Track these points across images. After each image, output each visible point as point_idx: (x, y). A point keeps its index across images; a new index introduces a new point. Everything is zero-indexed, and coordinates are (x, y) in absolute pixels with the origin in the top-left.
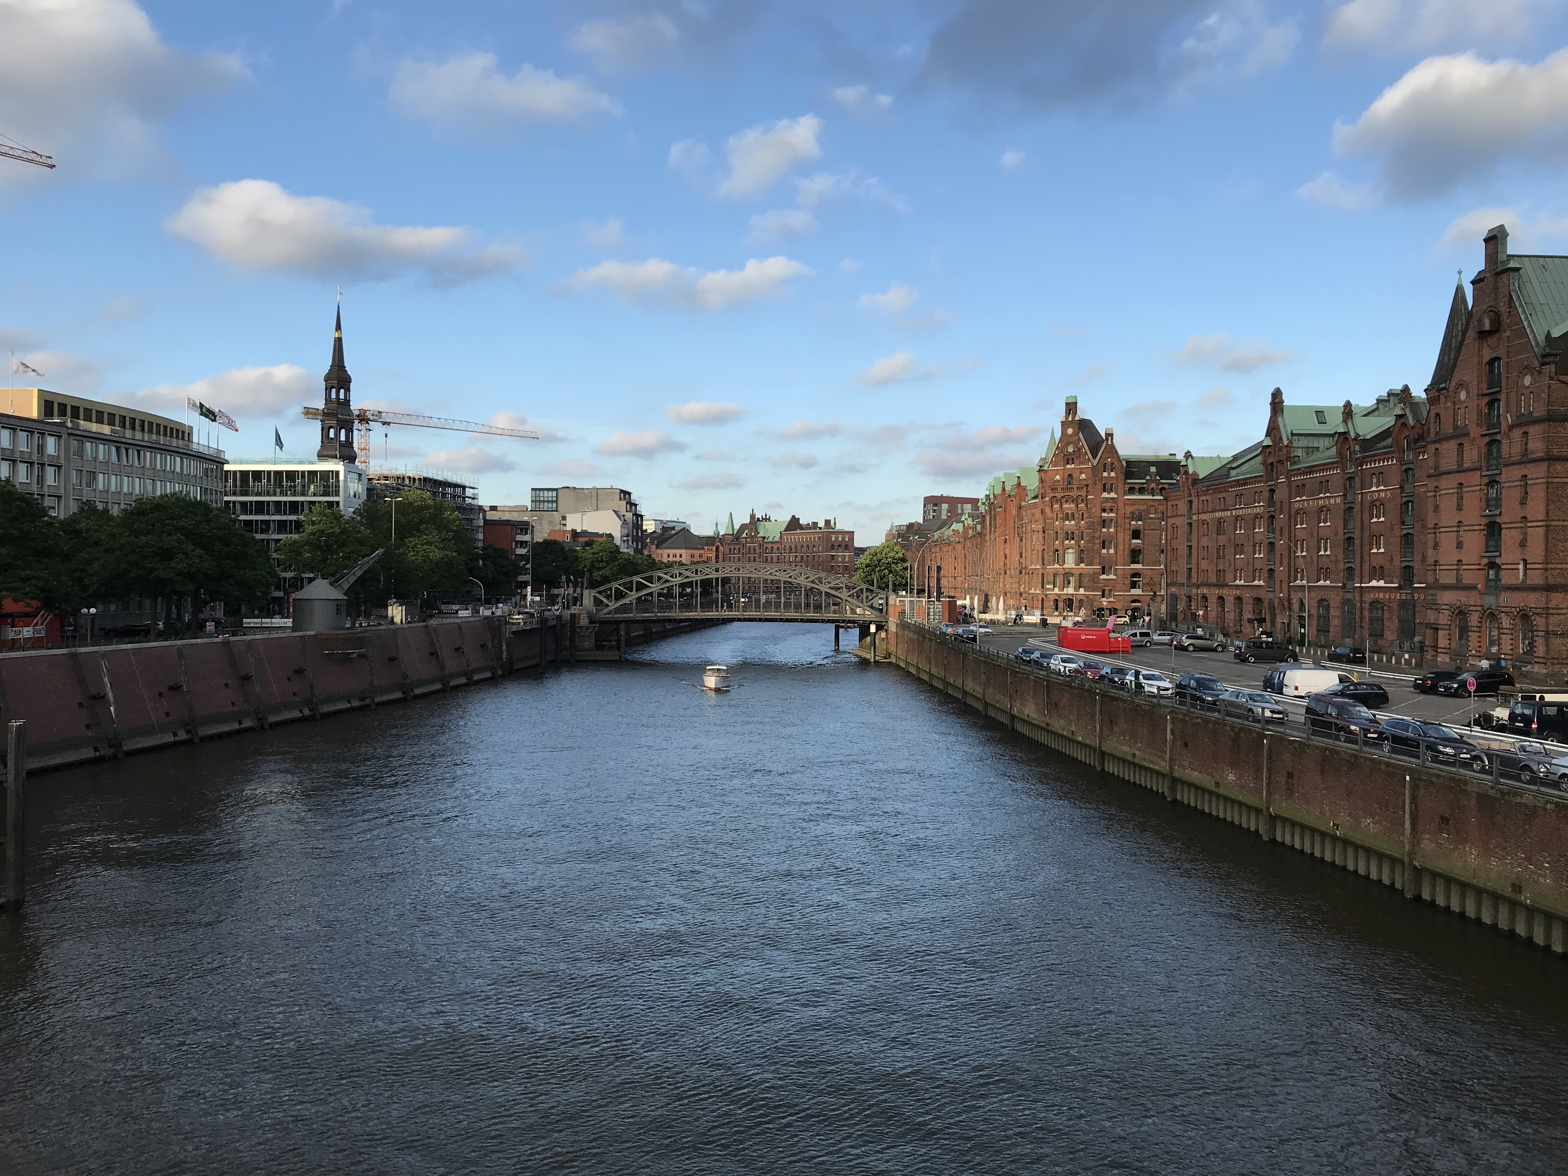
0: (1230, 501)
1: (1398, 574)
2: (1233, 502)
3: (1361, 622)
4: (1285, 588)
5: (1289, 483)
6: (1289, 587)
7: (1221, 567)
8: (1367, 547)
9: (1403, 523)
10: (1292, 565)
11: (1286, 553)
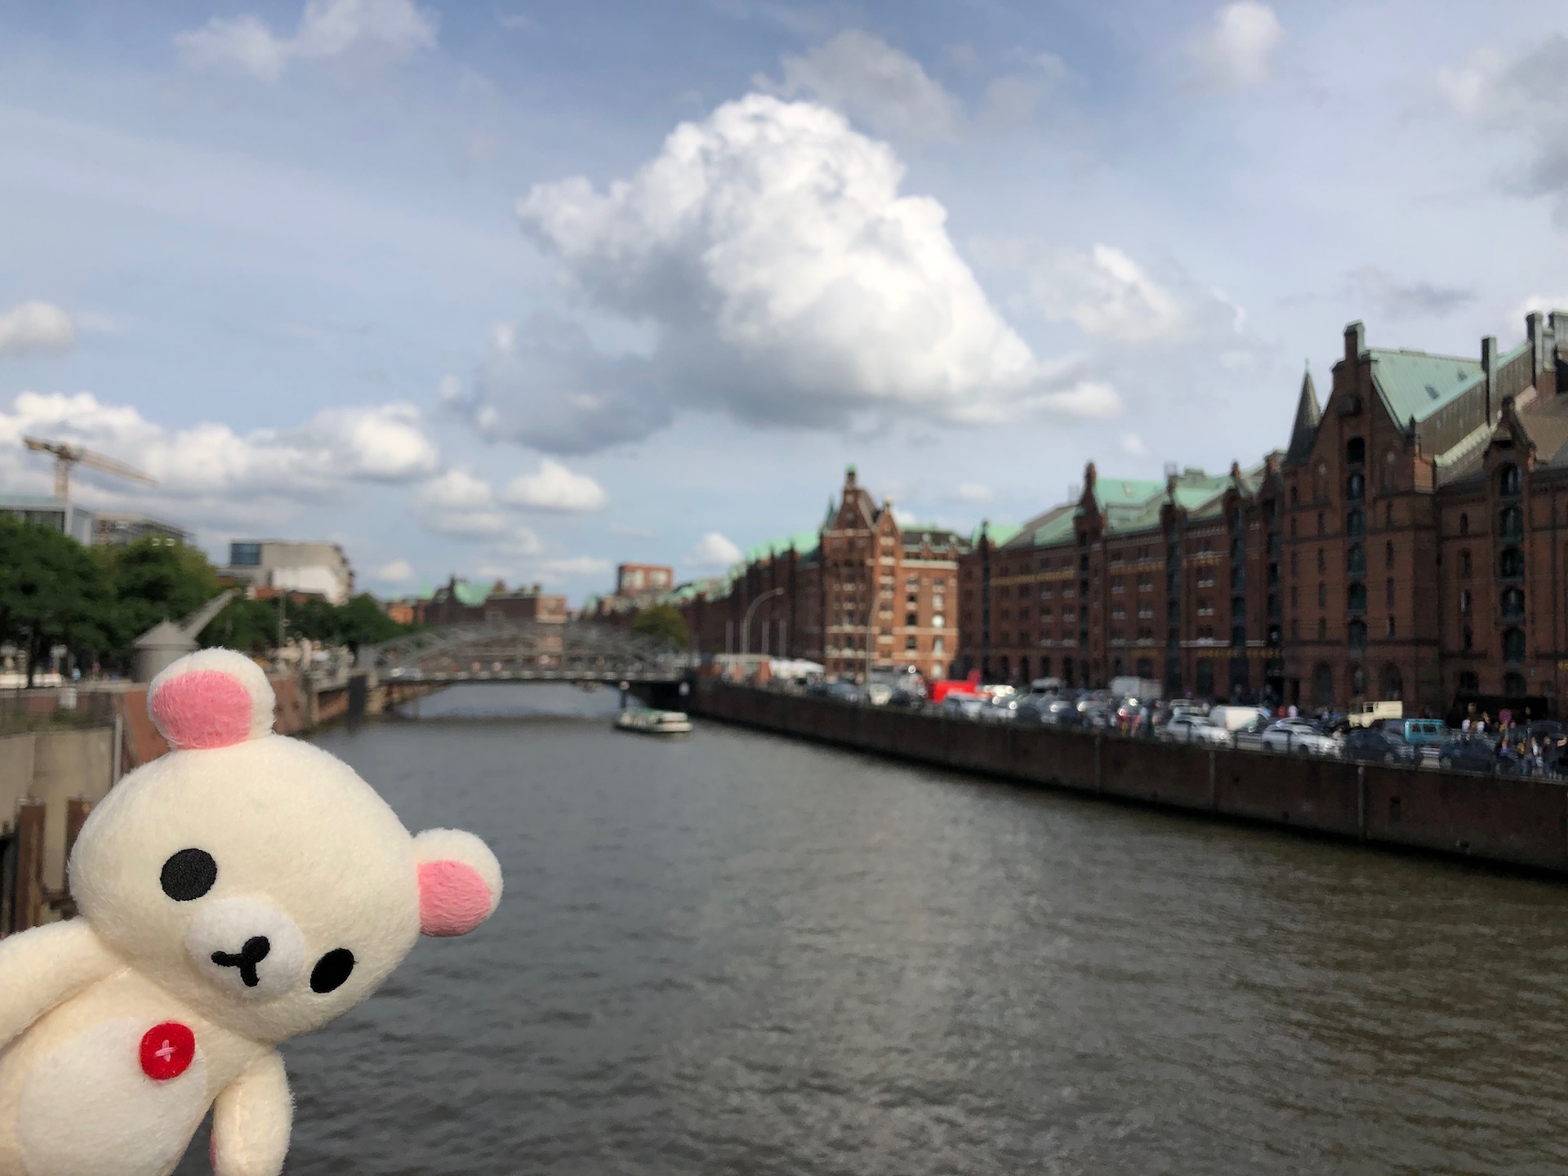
0: (1035, 565)
1: (1229, 634)
2: (1039, 567)
4: (1100, 648)
6: (1105, 646)
7: (1024, 628)
8: (1194, 610)
9: (1233, 587)
10: (1109, 626)
11: (1101, 614)
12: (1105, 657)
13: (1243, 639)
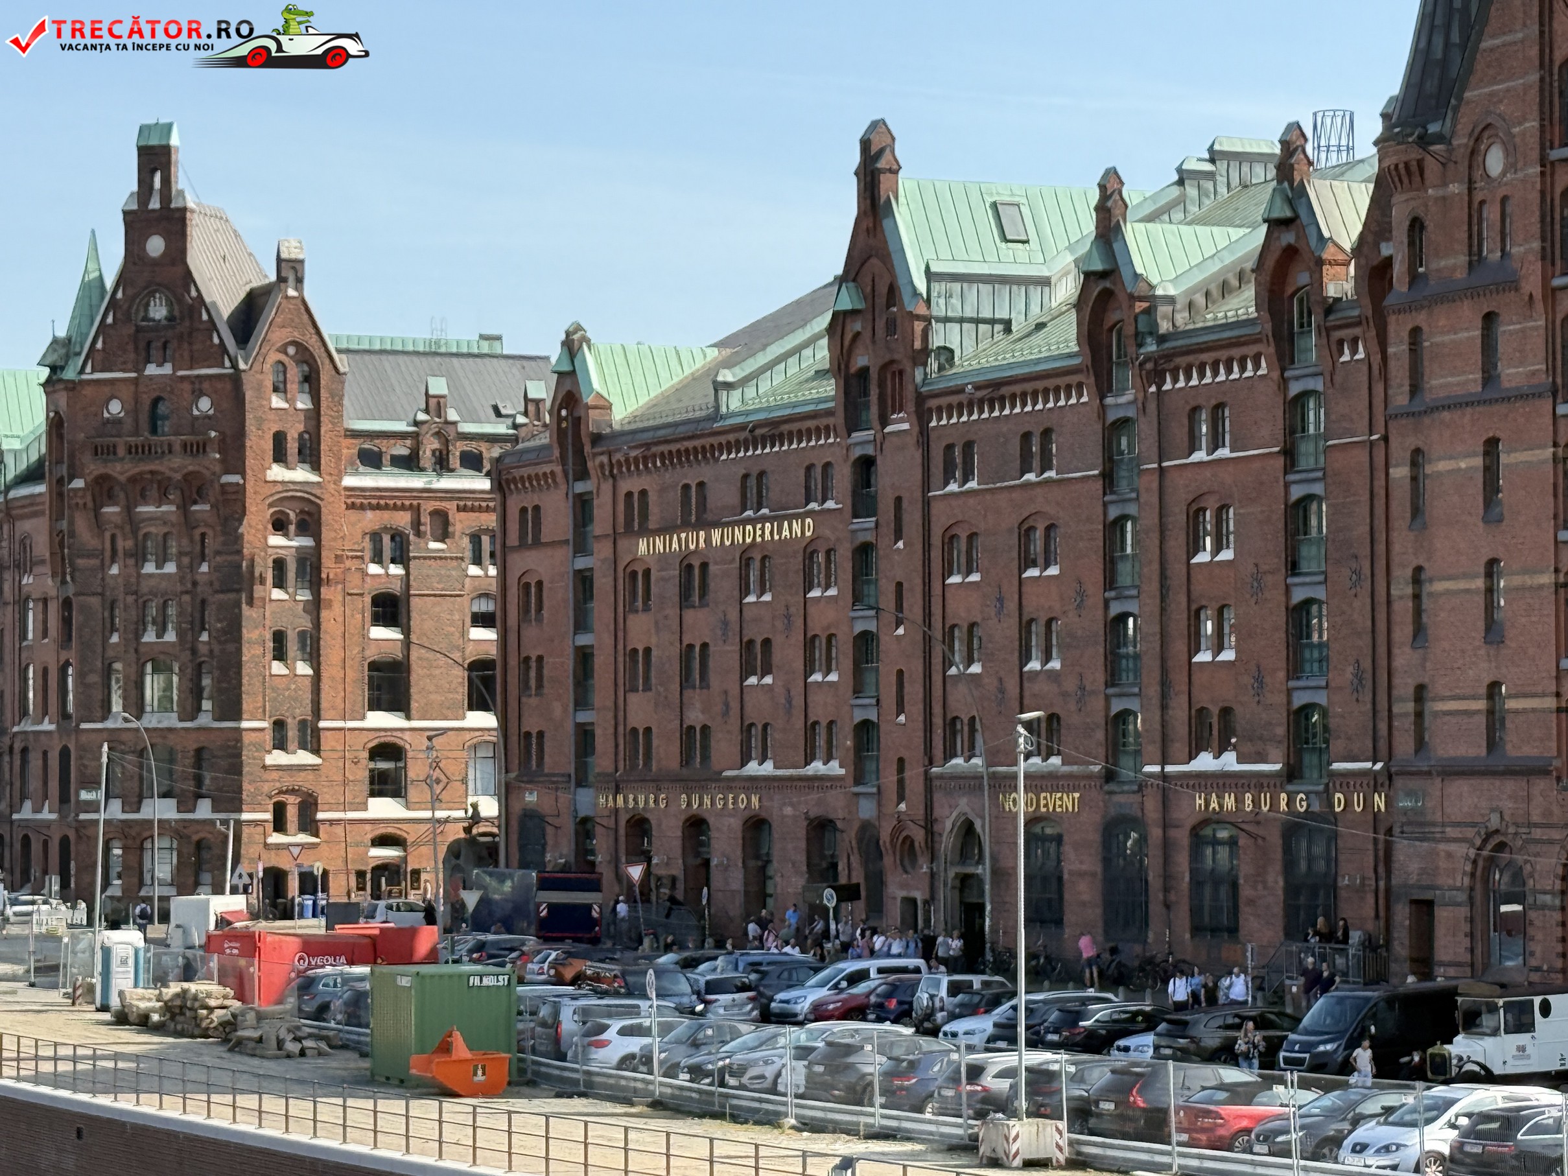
0: (723, 494)
1: (1281, 731)
2: (734, 499)
3: (1166, 890)
4: (915, 785)
5: (924, 435)
6: (928, 779)
7: (695, 717)
8: (1179, 646)
9: (1293, 567)
10: (937, 709)
11: (915, 669)
12: (930, 824)
13: (1324, 755)
